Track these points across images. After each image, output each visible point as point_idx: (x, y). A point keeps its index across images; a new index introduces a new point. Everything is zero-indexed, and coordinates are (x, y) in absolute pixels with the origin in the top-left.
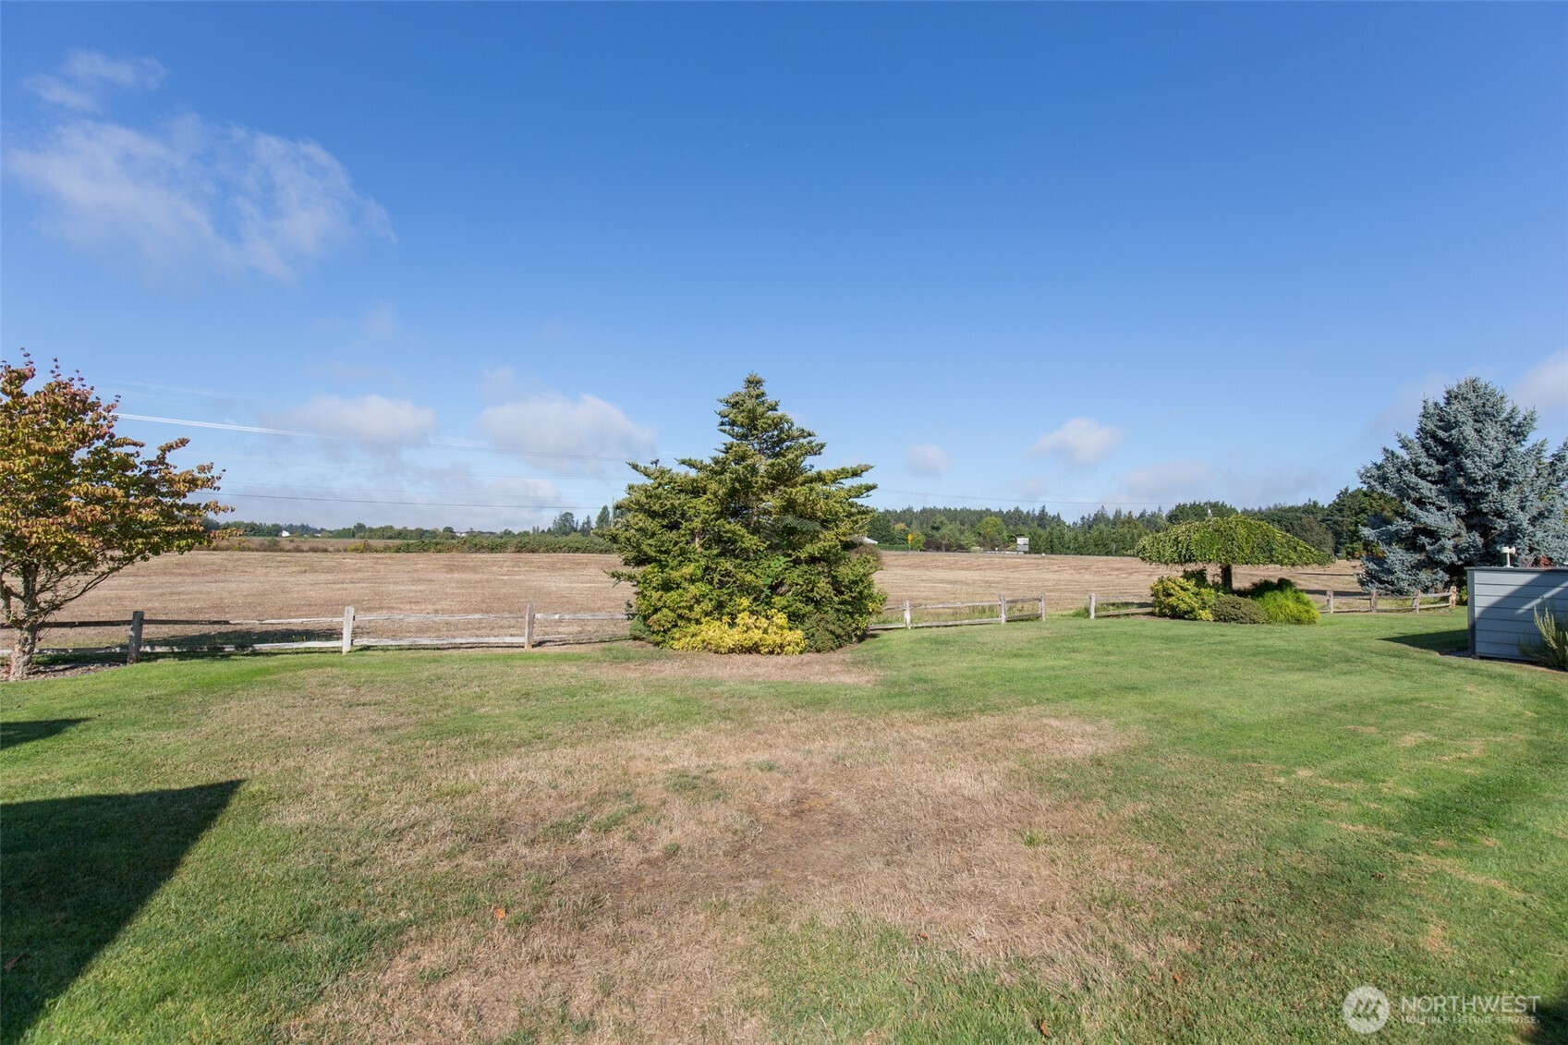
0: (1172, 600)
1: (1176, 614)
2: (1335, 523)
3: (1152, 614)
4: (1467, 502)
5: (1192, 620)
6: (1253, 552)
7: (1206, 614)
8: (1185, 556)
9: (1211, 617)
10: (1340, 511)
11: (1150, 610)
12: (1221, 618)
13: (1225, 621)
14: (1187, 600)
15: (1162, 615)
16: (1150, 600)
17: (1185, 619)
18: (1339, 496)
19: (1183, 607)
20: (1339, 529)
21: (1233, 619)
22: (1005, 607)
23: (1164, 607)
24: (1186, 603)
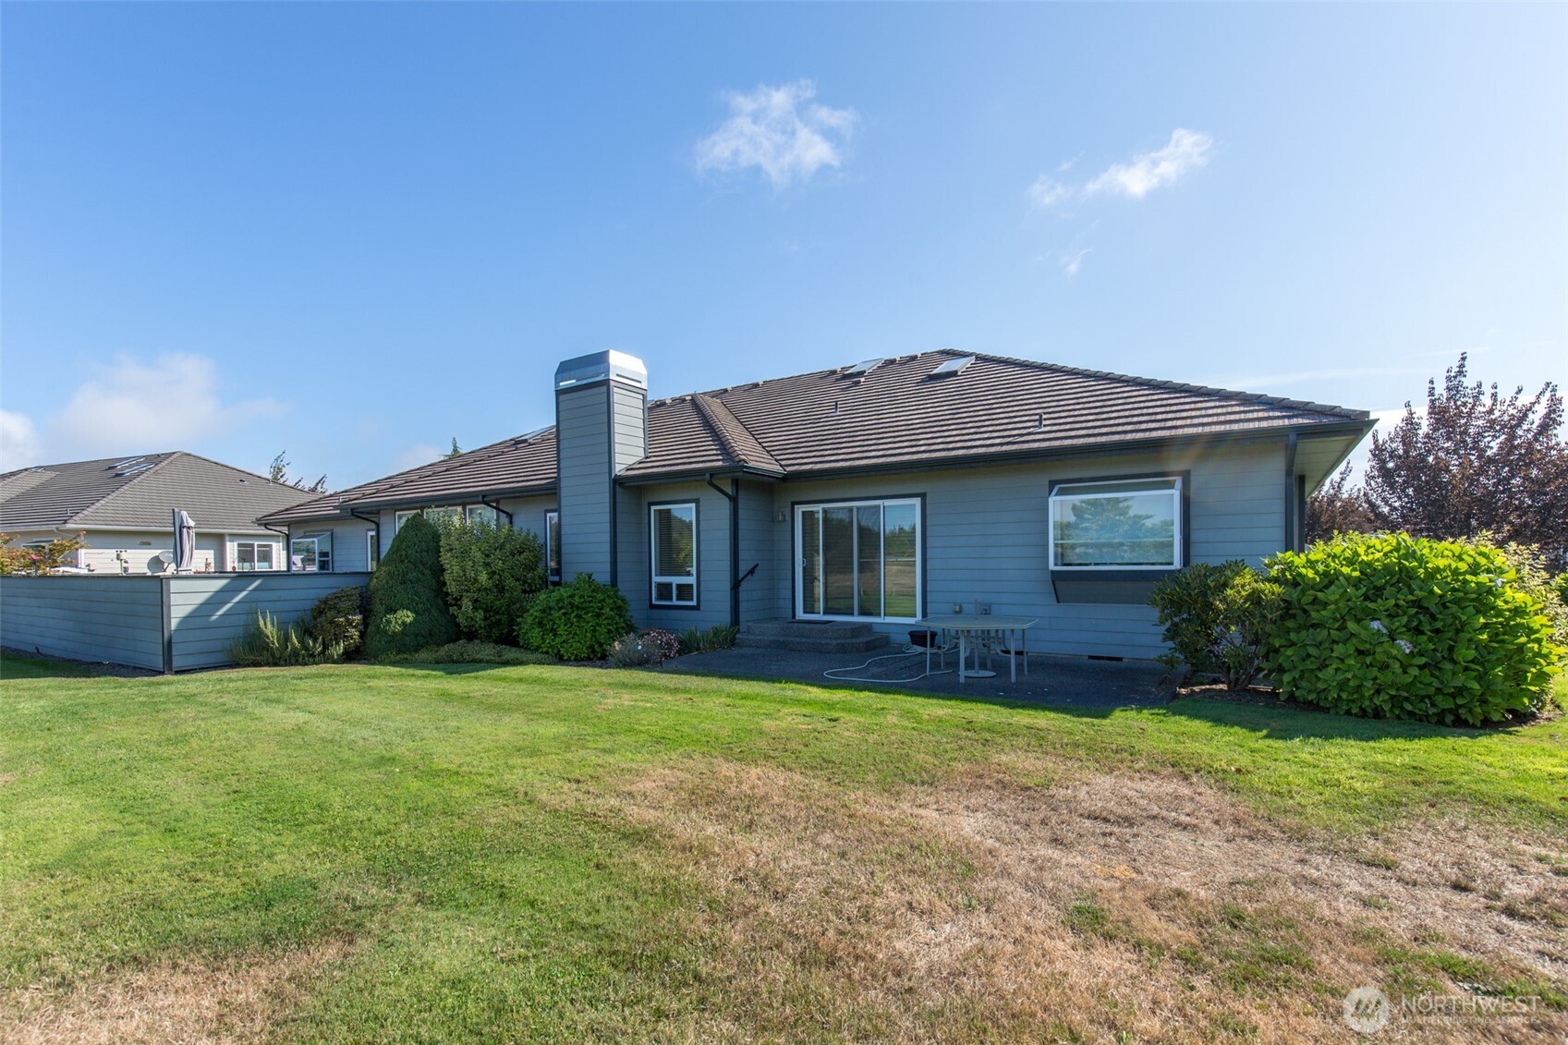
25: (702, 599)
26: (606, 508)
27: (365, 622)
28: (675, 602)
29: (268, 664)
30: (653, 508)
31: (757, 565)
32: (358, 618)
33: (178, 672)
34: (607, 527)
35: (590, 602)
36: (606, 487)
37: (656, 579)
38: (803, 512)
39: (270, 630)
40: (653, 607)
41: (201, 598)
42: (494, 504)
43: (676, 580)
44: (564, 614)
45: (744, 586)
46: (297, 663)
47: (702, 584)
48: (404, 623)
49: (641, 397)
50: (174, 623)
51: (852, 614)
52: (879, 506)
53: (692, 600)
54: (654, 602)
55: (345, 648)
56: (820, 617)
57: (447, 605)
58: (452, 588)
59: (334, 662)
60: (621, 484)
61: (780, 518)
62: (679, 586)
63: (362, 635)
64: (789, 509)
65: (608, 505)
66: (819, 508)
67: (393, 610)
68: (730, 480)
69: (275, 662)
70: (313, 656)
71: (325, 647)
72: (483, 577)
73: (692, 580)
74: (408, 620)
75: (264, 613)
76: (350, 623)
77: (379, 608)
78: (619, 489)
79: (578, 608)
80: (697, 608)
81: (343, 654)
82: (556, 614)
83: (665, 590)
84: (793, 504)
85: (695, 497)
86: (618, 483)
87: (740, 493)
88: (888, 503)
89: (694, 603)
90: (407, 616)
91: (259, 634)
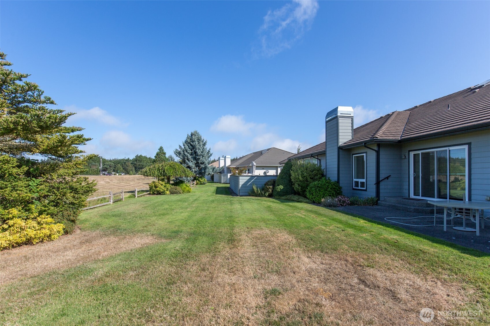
0: (158, 189)
1: (159, 193)
2: (135, 164)
3: (149, 194)
4: (196, 160)
5: (163, 194)
6: (181, 173)
7: (168, 192)
8: (163, 174)
9: (169, 193)
10: (136, 161)
11: (149, 193)
12: (172, 193)
13: (173, 194)
14: (162, 188)
15: (154, 194)
16: (148, 189)
17: (161, 194)
18: (136, 157)
19: (162, 190)
20: (136, 166)
21: (175, 193)
22: (112, 196)
23: (154, 191)
24: (162, 189)
25: (367, 187)
26: (336, 157)
27: (273, 188)
28: (359, 188)
29: (255, 196)
30: (354, 156)
31: (390, 176)
32: (271, 187)
33: (241, 196)
34: (336, 163)
35: (324, 186)
36: (336, 150)
37: (355, 180)
38: (414, 155)
39: (255, 188)
40: (354, 189)
41: (245, 181)
42: (316, 157)
43: (360, 180)
44: (316, 189)
45: (381, 184)
46: (260, 196)
47: (368, 182)
48: (280, 189)
49: (351, 119)
50: (240, 186)
51: (434, 197)
52: (446, 150)
53: (364, 187)
54: (354, 187)
55: (269, 194)
56: (420, 197)
57: (292, 185)
58: (293, 180)
59: (267, 197)
60: (341, 149)
61: (403, 157)
62: (361, 182)
63: (272, 191)
64: (407, 154)
65: (337, 156)
66: (420, 152)
67: (278, 185)
68: (376, 145)
69: (256, 196)
70: (262, 195)
71: (265, 193)
72: (300, 178)
73: (364, 180)
74: (281, 188)
75: (254, 185)
76: (270, 188)
77: (276, 185)
78: (340, 150)
79: (320, 188)
80: (366, 190)
81: (268, 195)
82: (313, 189)
83: (357, 183)
84: (409, 151)
85: (365, 151)
86: (340, 148)
87: (381, 149)
88: (451, 148)
89: (365, 189)
90: (281, 187)
91: (253, 189)
